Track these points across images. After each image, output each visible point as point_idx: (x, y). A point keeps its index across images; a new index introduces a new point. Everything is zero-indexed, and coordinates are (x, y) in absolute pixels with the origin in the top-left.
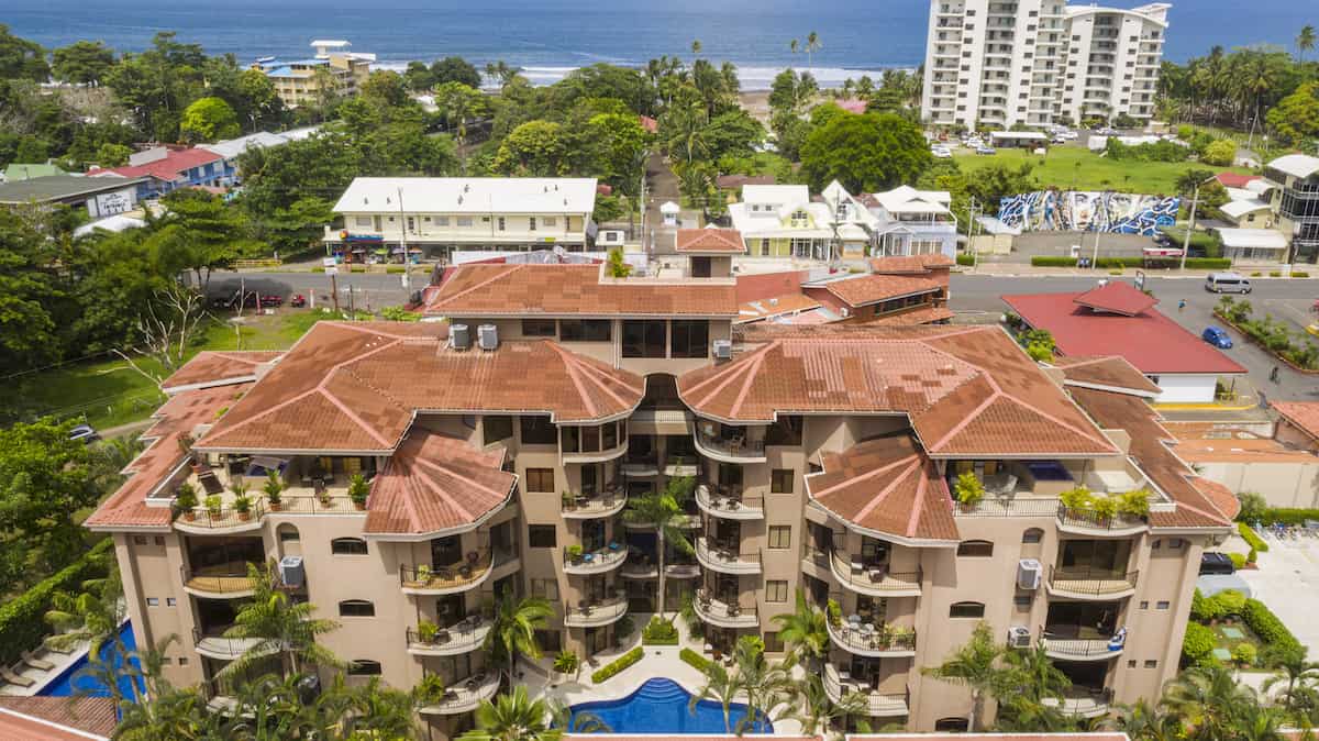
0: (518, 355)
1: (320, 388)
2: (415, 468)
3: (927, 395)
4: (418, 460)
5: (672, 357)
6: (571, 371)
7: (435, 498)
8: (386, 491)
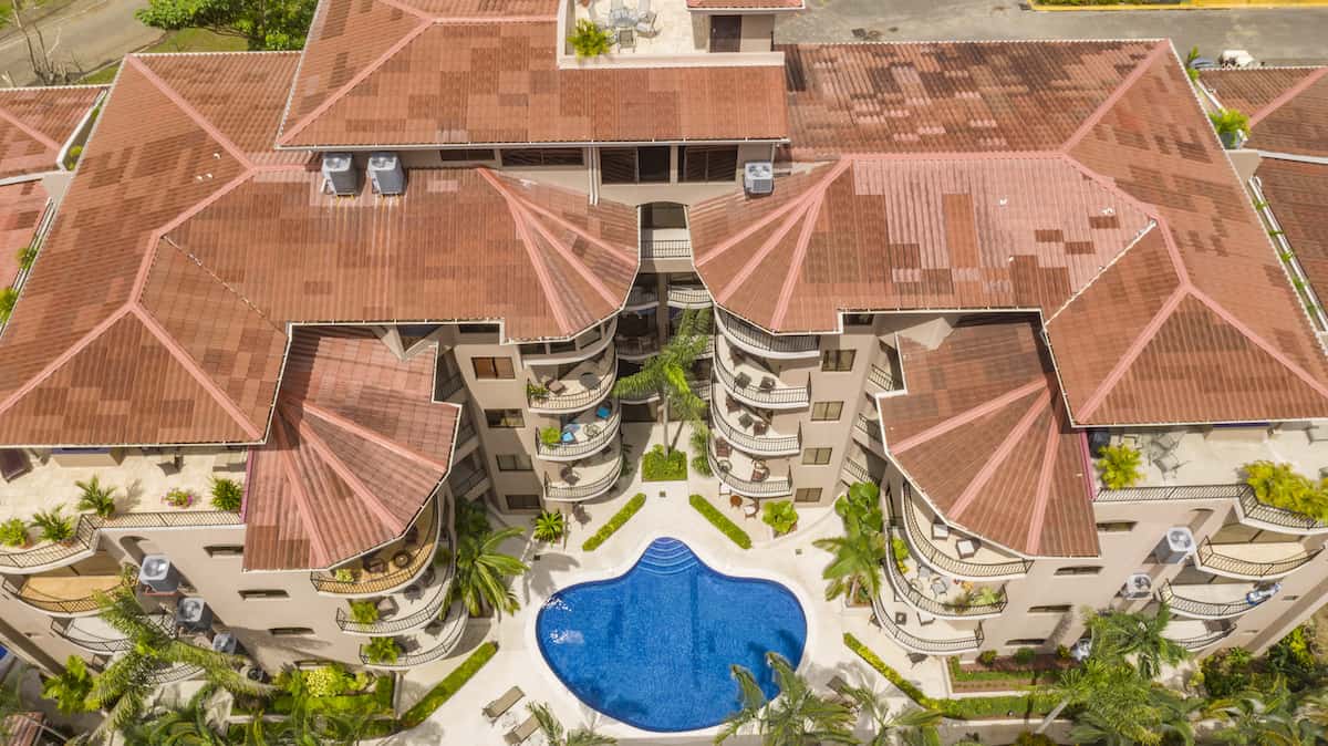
0: (442, 198)
1: (131, 306)
2: (304, 430)
3: (1071, 272)
4: (307, 408)
5: (681, 179)
6: (522, 234)
7: (343, 491)
8: (267, 478)
